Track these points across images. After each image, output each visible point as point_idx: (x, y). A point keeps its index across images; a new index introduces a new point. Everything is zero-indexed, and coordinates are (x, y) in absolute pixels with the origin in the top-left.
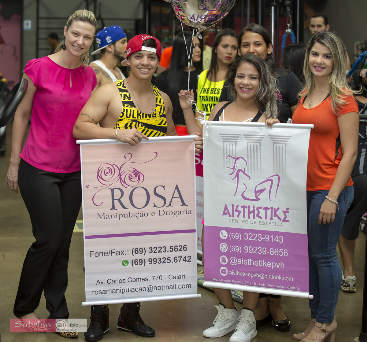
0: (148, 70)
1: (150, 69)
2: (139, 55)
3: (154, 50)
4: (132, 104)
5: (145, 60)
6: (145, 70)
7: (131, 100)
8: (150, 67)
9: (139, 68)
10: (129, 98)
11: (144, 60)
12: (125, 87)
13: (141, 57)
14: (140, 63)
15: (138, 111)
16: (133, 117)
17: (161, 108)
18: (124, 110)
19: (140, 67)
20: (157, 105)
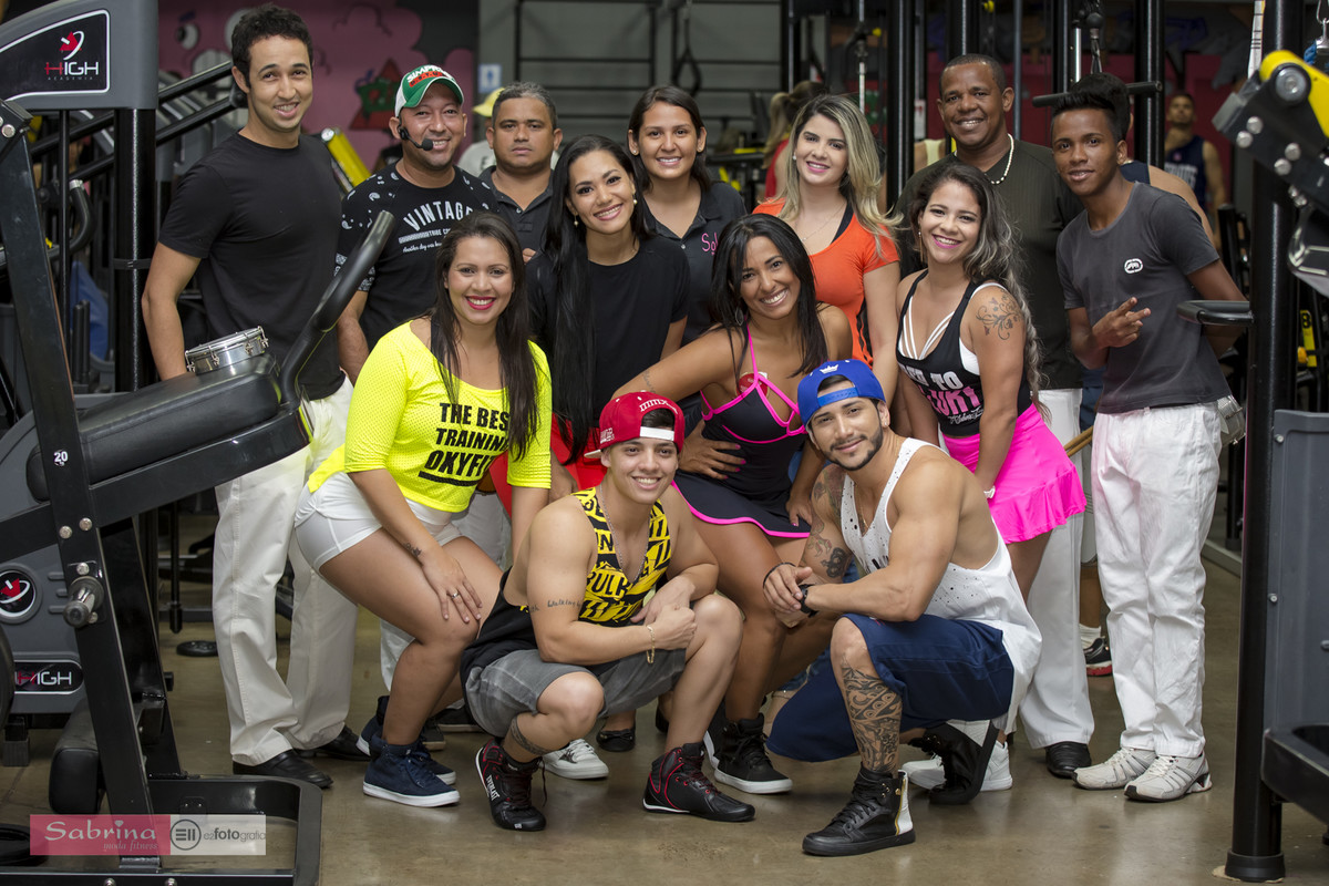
0: (654, 481)
1: (659, 479)
2: (633, 446)
3: (667, 435)
4: (612, 560)
5: (649, 459)
6: (649, 481)
7: (613, 552)
8: (659, 475)
9: (634, 478)
10: (610, 546)
11: (647, 459)
12: (601, 515)
13: (638, 449)
14: (637, 465)
15: (622, 579)
16: (607, 592)
17: (661, 547)
18: (594, 574)
19: (636, 474)
20: (651, 544)
